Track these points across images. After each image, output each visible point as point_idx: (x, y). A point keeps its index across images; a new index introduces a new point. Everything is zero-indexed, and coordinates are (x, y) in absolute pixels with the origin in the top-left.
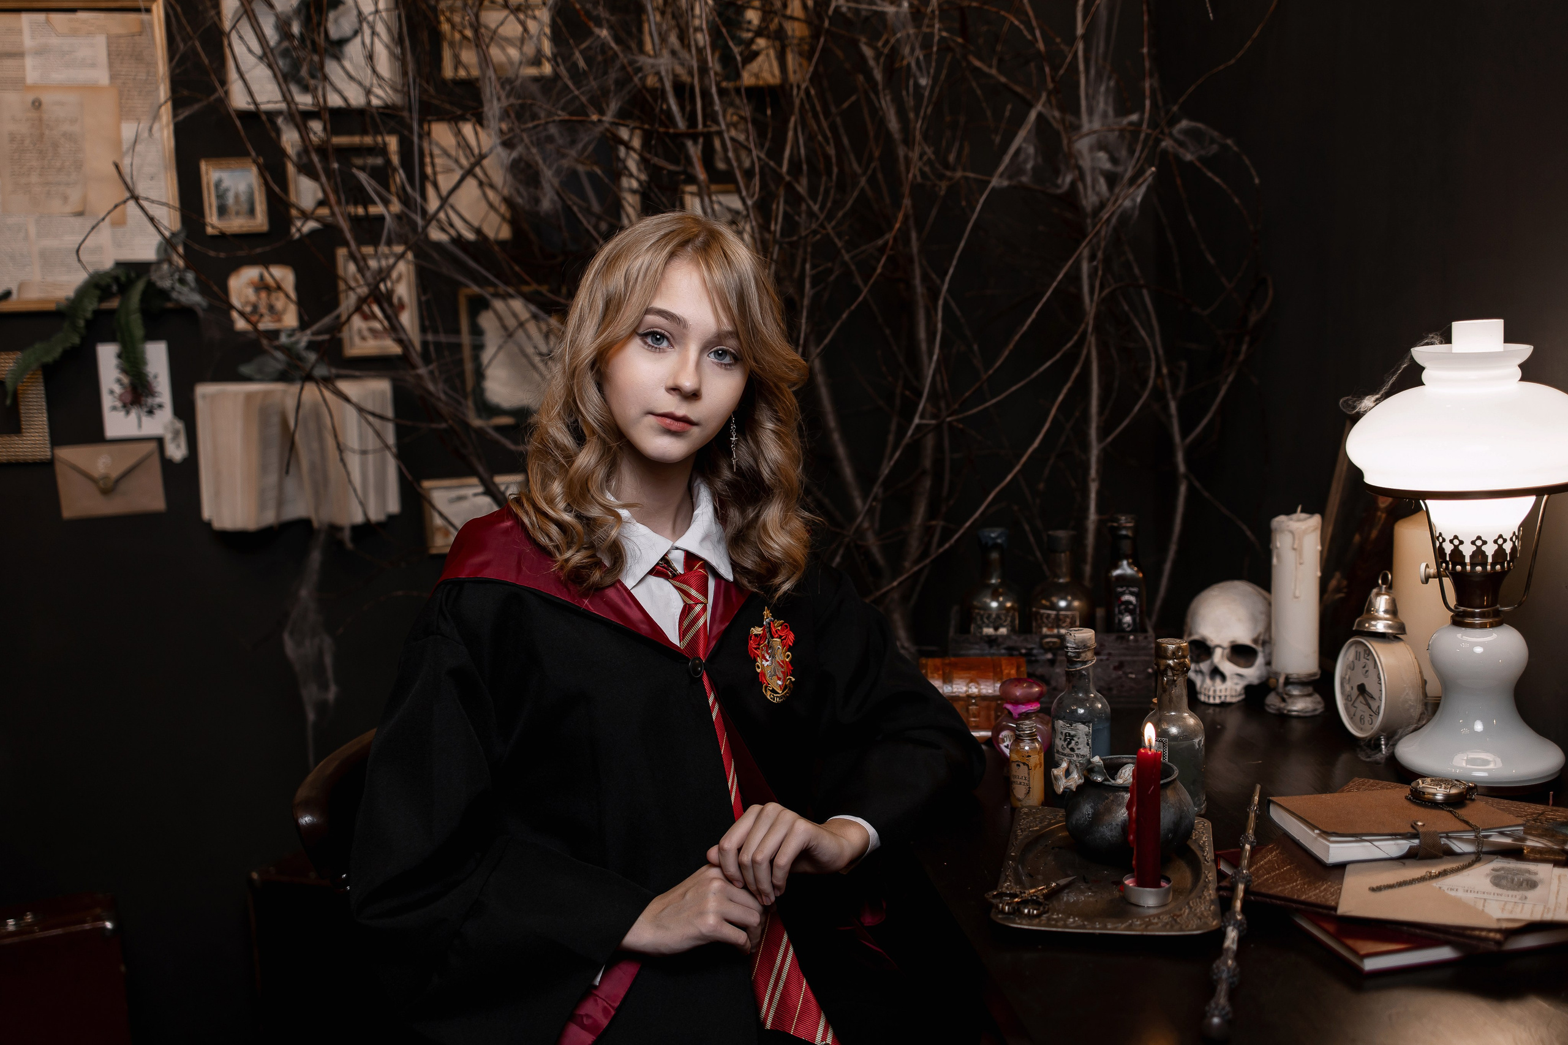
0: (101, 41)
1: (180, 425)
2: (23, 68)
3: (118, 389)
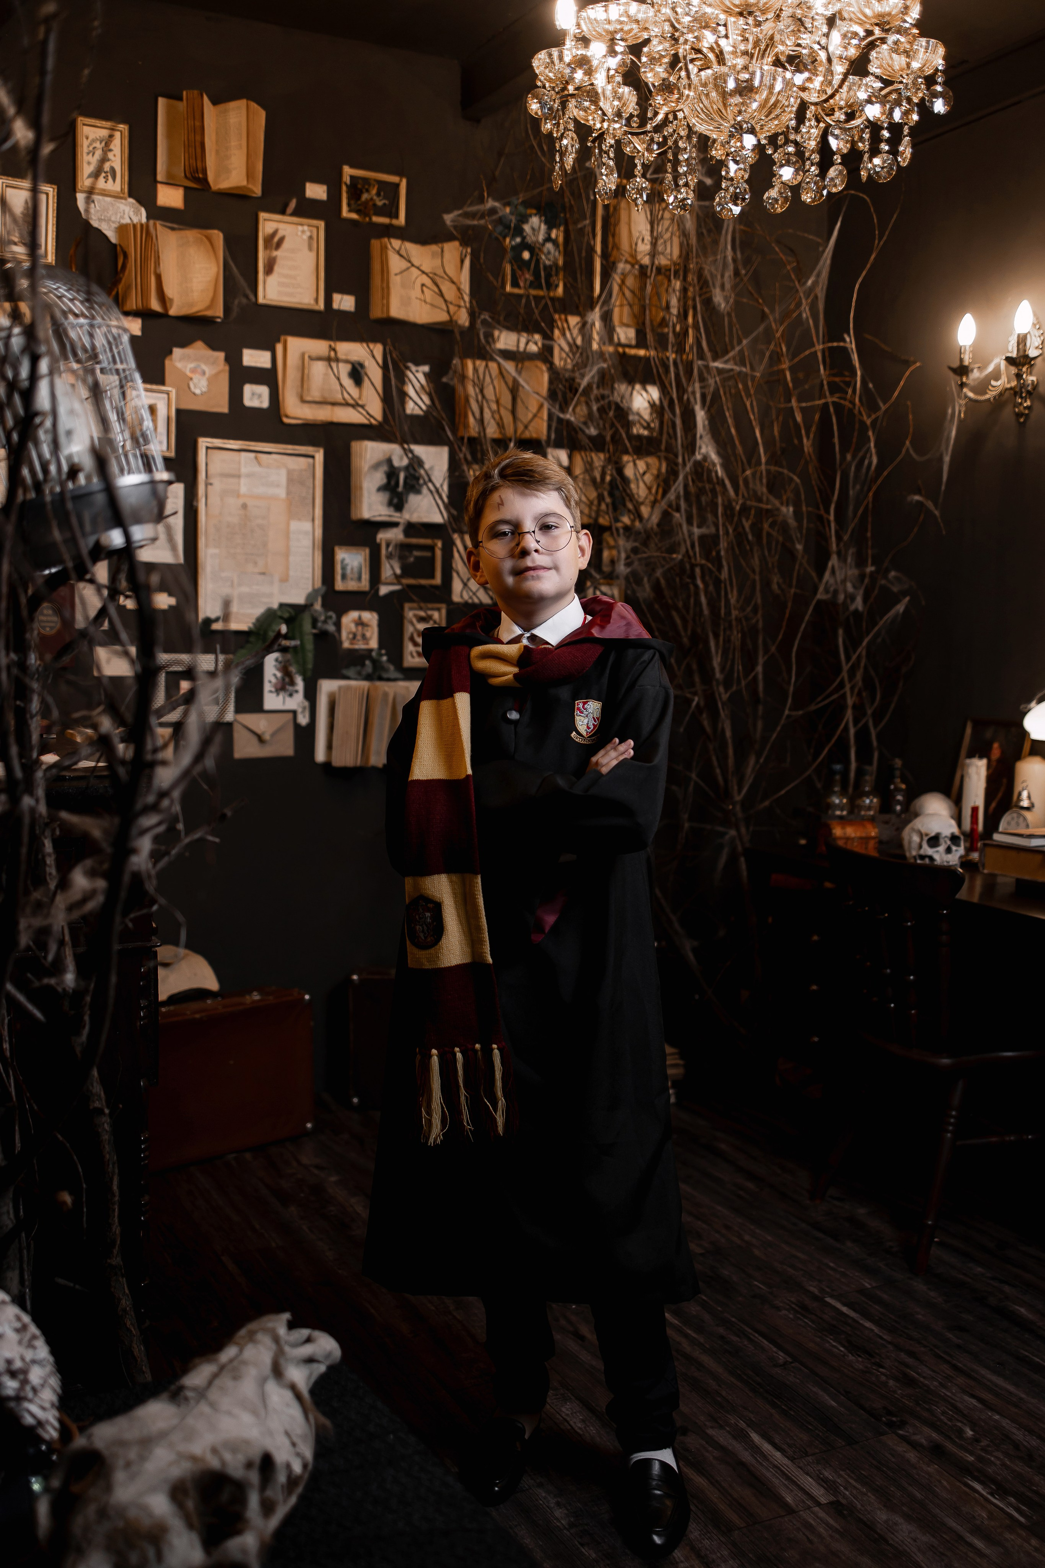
0: (283, 473)
1: (307, 704)
2: (239, 484)
3: (274, 680)
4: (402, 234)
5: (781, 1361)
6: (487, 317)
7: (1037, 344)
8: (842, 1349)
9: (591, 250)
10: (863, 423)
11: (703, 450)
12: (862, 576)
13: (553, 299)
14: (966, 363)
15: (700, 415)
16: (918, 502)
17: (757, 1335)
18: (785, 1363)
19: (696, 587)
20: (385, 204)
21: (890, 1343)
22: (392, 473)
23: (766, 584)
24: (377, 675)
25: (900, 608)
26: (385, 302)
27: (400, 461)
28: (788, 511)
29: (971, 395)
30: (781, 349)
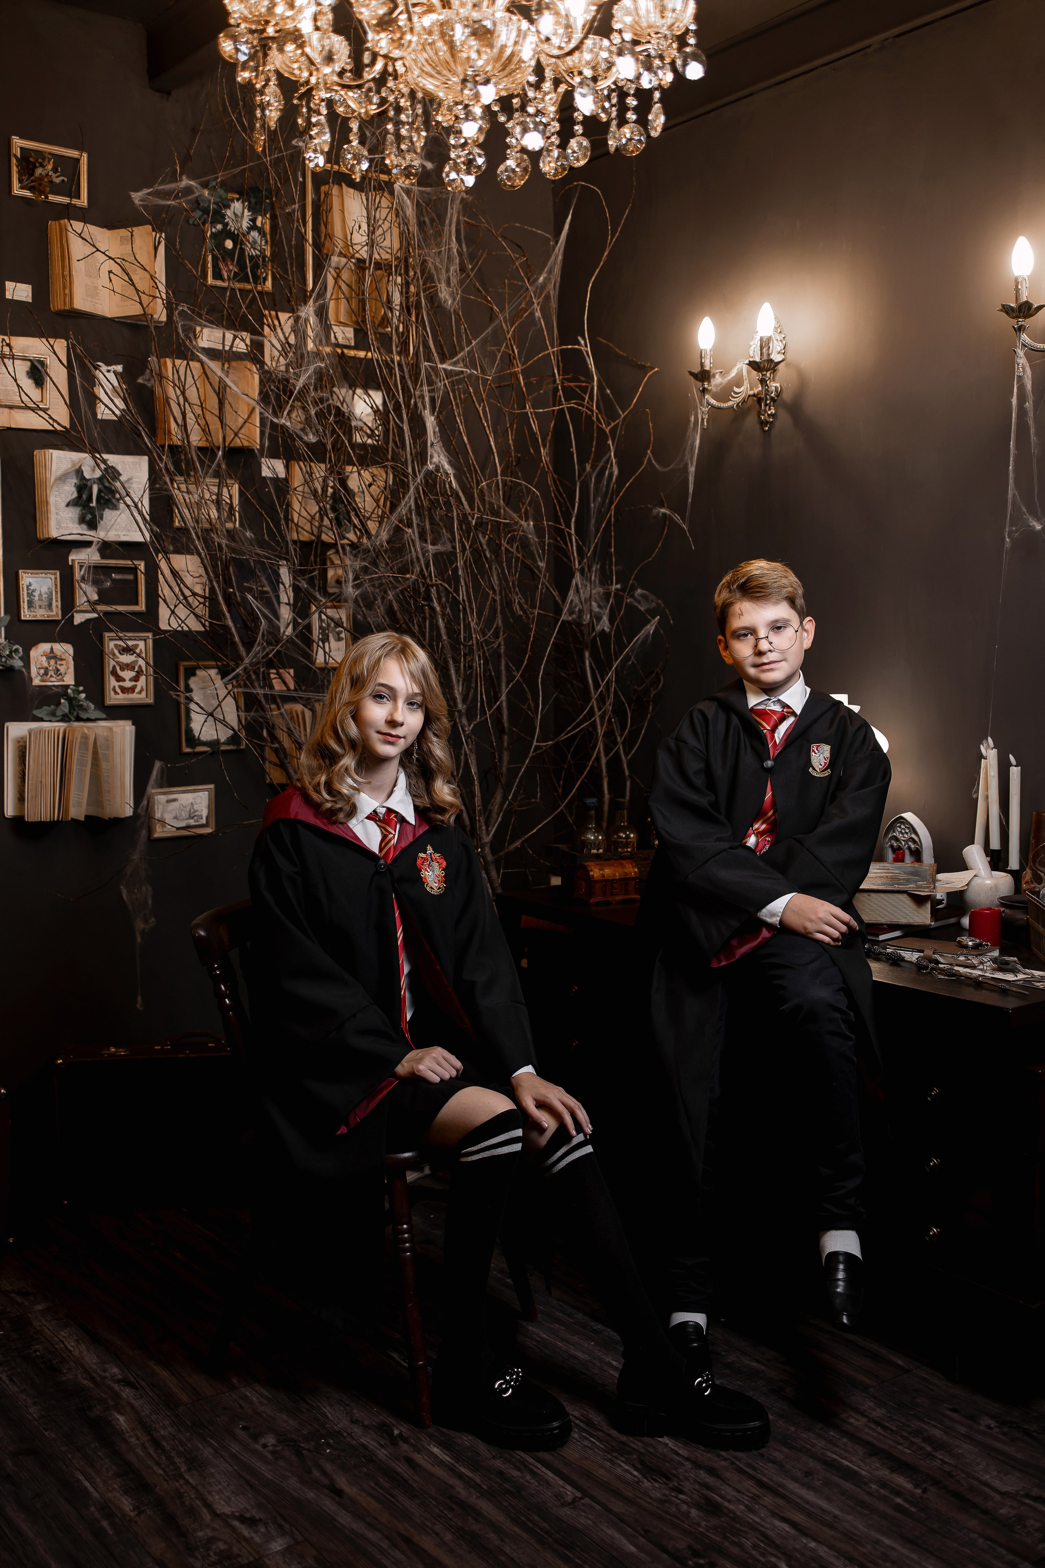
4: (83, 216)
5: (569, 1498)
6: (186, 309)
7: (779, 349)
8: (636, 1473)
9: (302, 238)
10: (601, 431)
11: (435, 460)
12: (607, 595)
13: (260, 293)
14: (707, 368)
15: (430, 421)
16: (665, 515)
17: (539, 1466)
18: (575, 1500)
19: (433, 609)
20: (63, 181)
21: (687, 1459)
22: (83, 487)
23: (508, 604)
24: (75, 714)
25: (650, 628)
26: (67, 291)
27: (91, 472)
28: (528, 525)
29: (713, 402)
30: (513, 351)
